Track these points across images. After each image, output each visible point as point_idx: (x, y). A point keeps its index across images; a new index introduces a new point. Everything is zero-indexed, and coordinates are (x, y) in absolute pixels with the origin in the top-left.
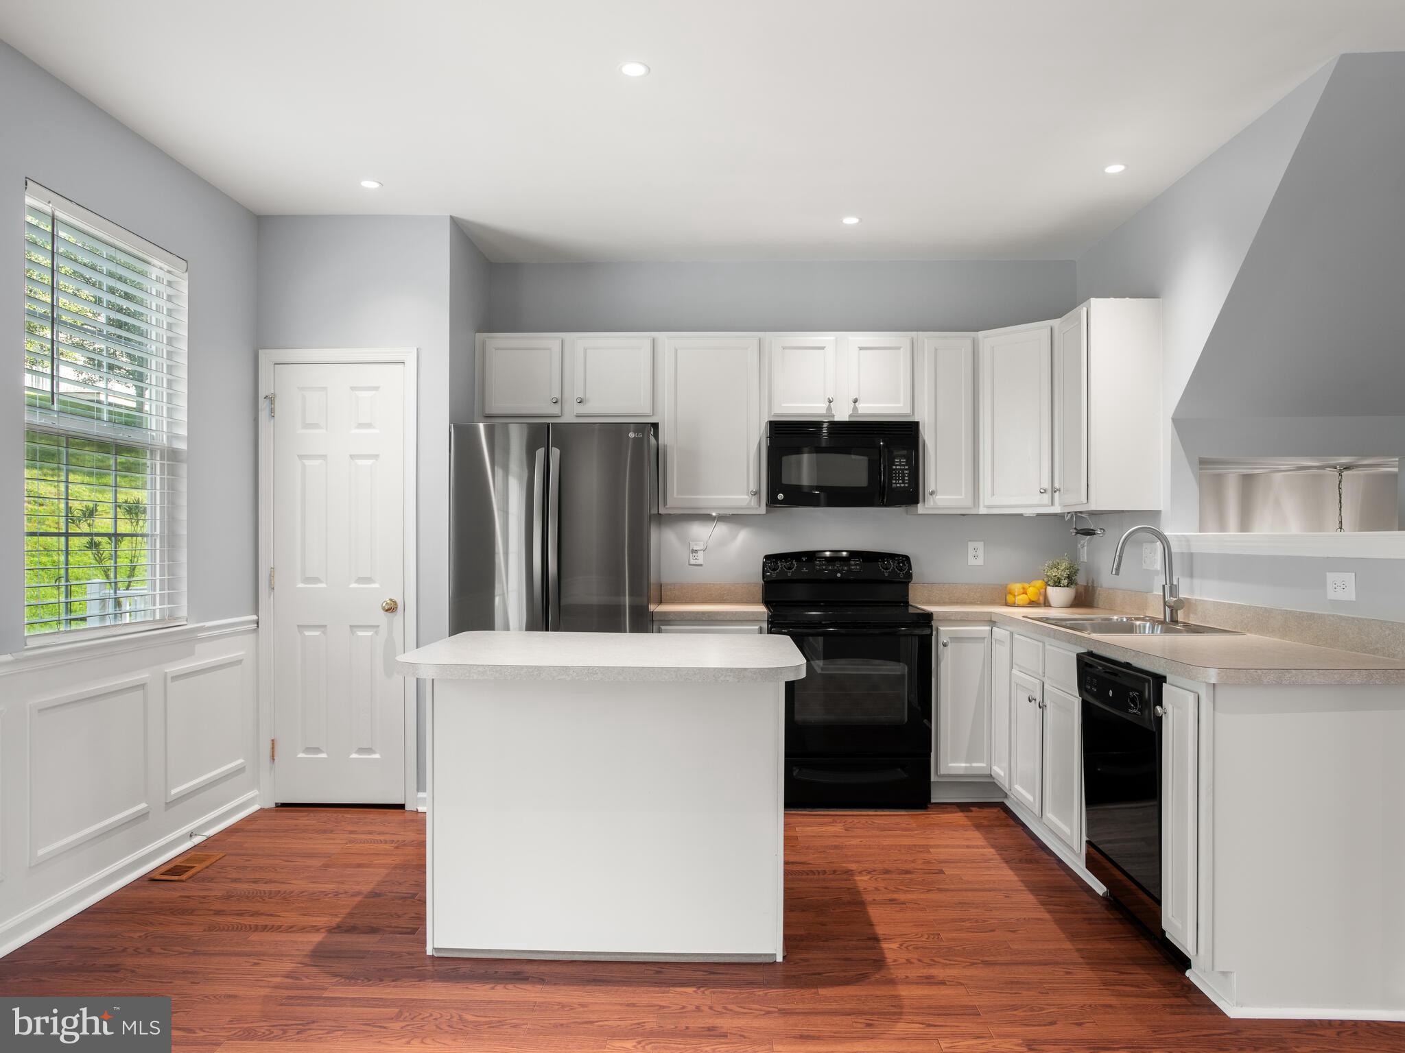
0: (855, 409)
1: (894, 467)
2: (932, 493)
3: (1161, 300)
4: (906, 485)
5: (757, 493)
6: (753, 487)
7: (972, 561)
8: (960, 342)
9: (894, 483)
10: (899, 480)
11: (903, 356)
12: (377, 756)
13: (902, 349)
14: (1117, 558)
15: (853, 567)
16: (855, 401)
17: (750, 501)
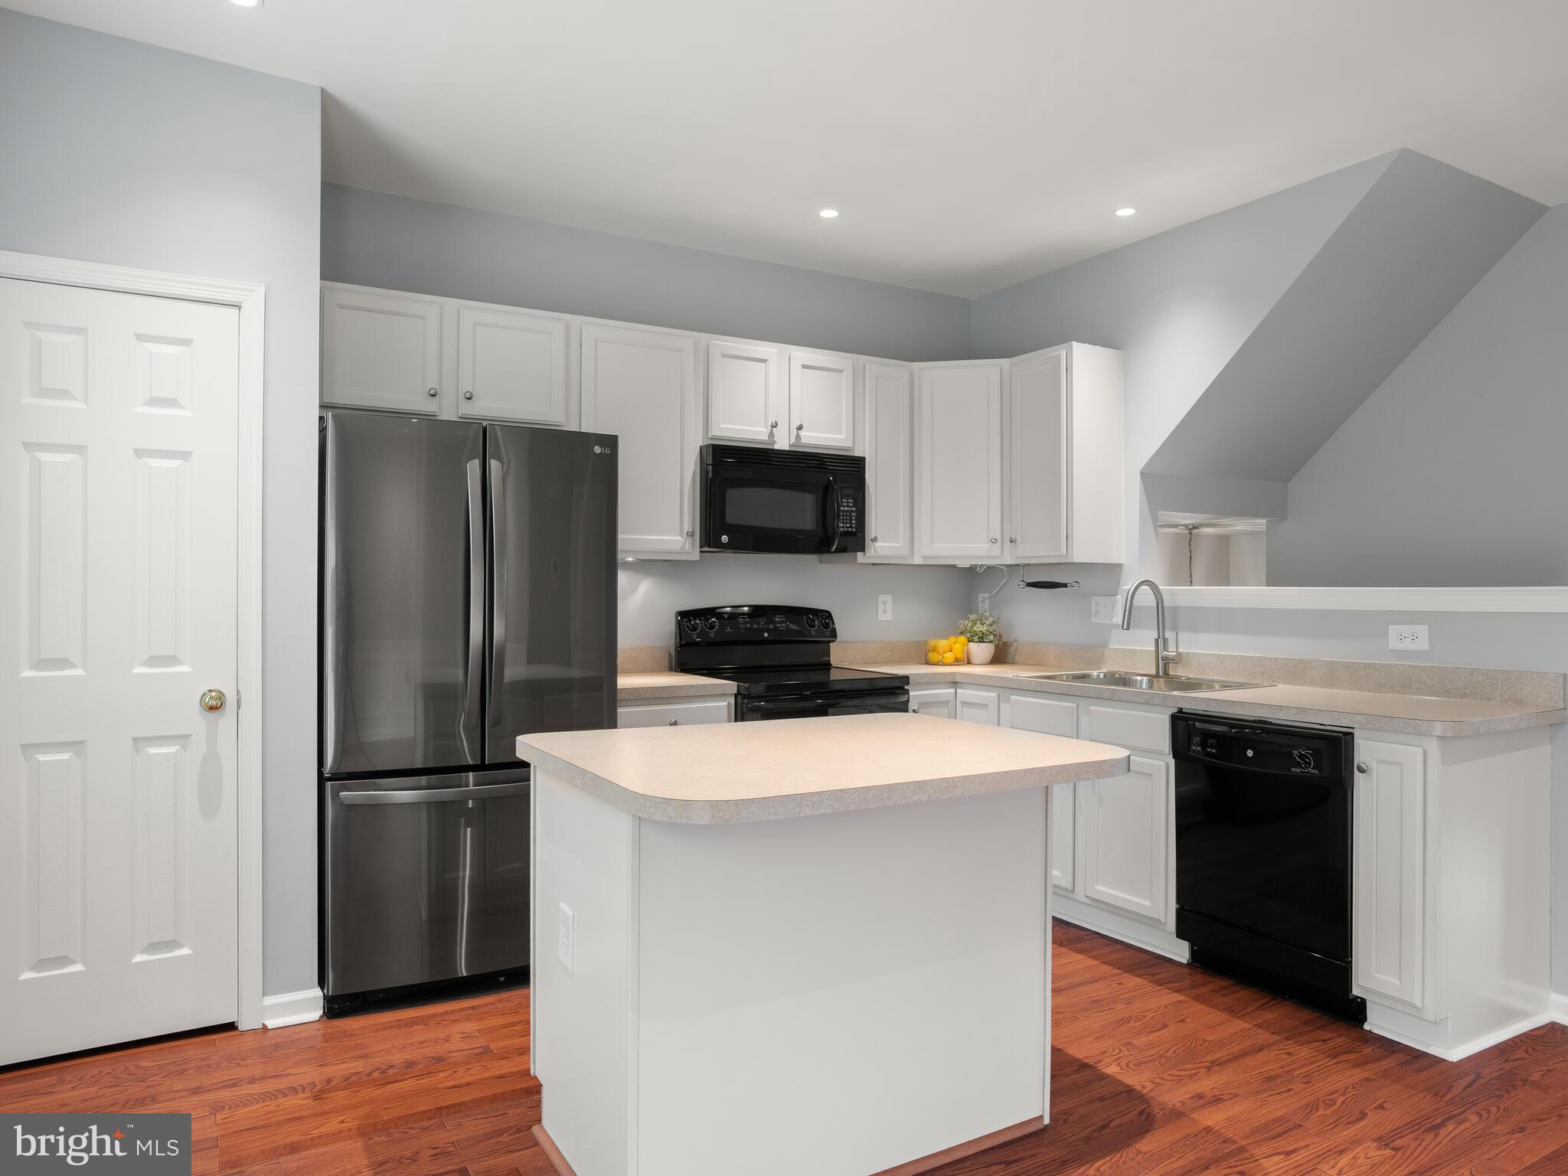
0: (798, 437)
1: (842, 508)
2: (875, 540)
3: (1123, 352)
4: (854, 530)
5: (691, 535)
6: (687, 528)
7: (882, 617)
8: (897, 371)
9: (842, 527)
10: (846, 523)
11: (845, 379)
12: (185, 951)
13: (844, 373)
14: (1127, 612)
15: (779, 625)
16: (800, 428)
17: (685, 543)
